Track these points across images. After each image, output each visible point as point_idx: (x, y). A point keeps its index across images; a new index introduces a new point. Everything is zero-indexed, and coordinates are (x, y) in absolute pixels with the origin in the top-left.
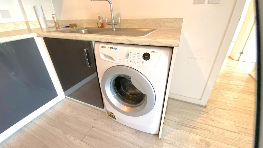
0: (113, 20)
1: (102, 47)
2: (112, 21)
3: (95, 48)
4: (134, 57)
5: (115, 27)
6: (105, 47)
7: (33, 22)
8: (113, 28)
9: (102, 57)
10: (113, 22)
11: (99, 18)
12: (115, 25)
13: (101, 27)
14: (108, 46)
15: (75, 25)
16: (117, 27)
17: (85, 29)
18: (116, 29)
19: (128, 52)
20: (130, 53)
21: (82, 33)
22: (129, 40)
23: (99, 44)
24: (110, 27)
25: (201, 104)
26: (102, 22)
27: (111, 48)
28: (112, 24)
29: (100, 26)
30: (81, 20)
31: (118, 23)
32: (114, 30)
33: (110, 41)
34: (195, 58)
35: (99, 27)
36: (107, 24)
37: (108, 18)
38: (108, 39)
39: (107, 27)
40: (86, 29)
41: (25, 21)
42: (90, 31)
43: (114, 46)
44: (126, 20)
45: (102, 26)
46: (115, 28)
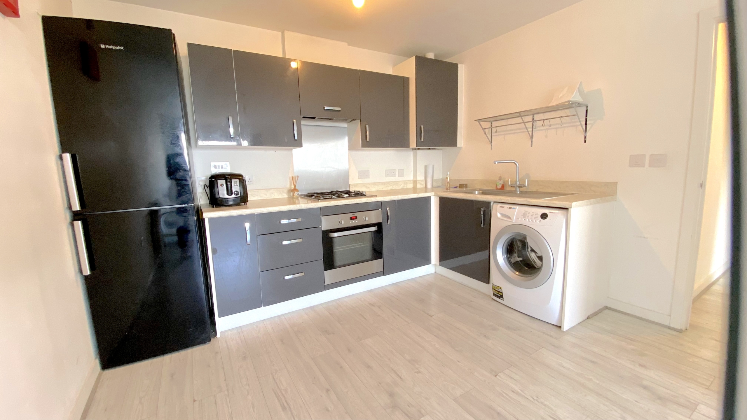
0: (518, 182)
1: (501, 207)
2: (516, 183)
3: (493, 208)
4: (532, 216)
5: (519, 189)
6: (504, 207)
7: (420, 181)
8: (516, 191)
9: (499, 215)
10: (518, 184)
11: (500, 178)
12: (519, 187)
13: (501, 189)
14: (506, 206)
15: (466, 186)
16: (521, 189)
17: (479, 190)
18: (522, 191)
19: (526, 212)
20: (528, 213)
21: (475, 194)
22: (528, 201)
23: (498, 205)
24: (513, 189)
25: (672, 326)
26: (503, 183)
27: (509, 208)
28: (515, 186)
29: (499, 188)
30: (474, 180)
31: (524, 185)
32: (518, 193)
33: (510, 202)
34: (645, 237)
35: (497, 188)
36: (509, 186)
37: (512, 179)
38: (508, 200)
39: (508, 188)
40: (481, 190)
41: (413, 180)
42: (484, 193)
43: (512, 206)
44: (536, 181)
45: (503, 187)
46: (519, 191)
